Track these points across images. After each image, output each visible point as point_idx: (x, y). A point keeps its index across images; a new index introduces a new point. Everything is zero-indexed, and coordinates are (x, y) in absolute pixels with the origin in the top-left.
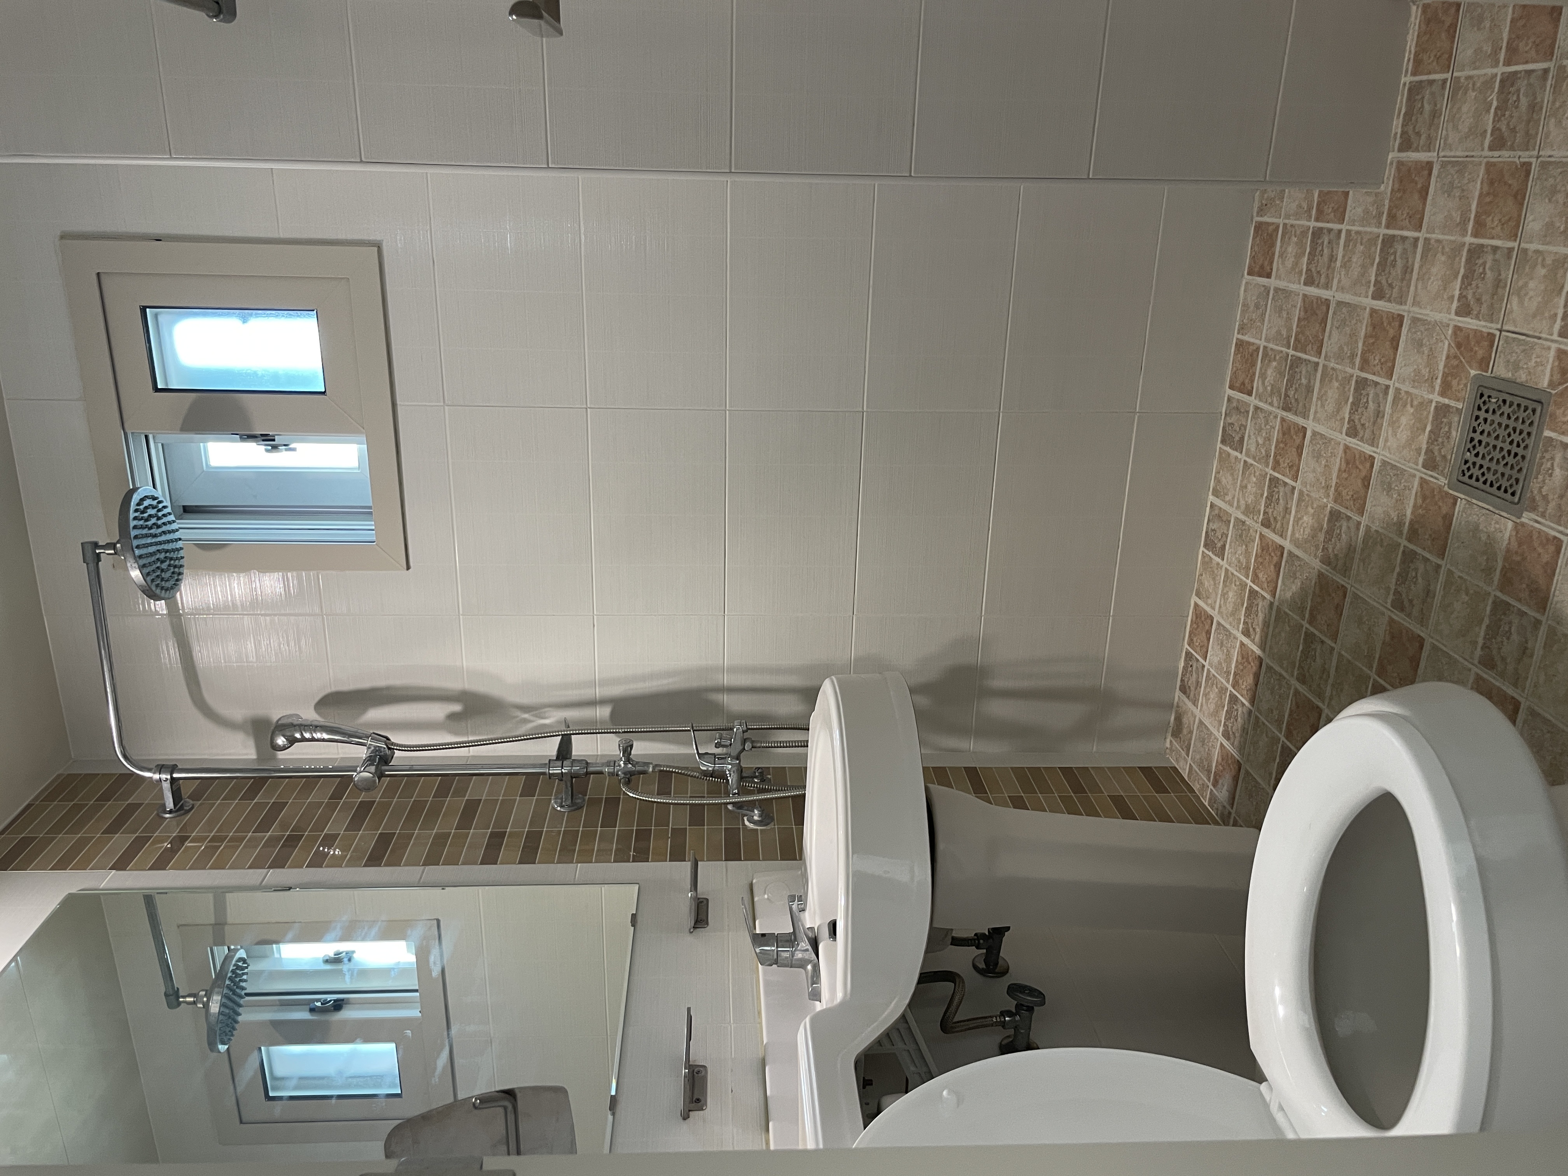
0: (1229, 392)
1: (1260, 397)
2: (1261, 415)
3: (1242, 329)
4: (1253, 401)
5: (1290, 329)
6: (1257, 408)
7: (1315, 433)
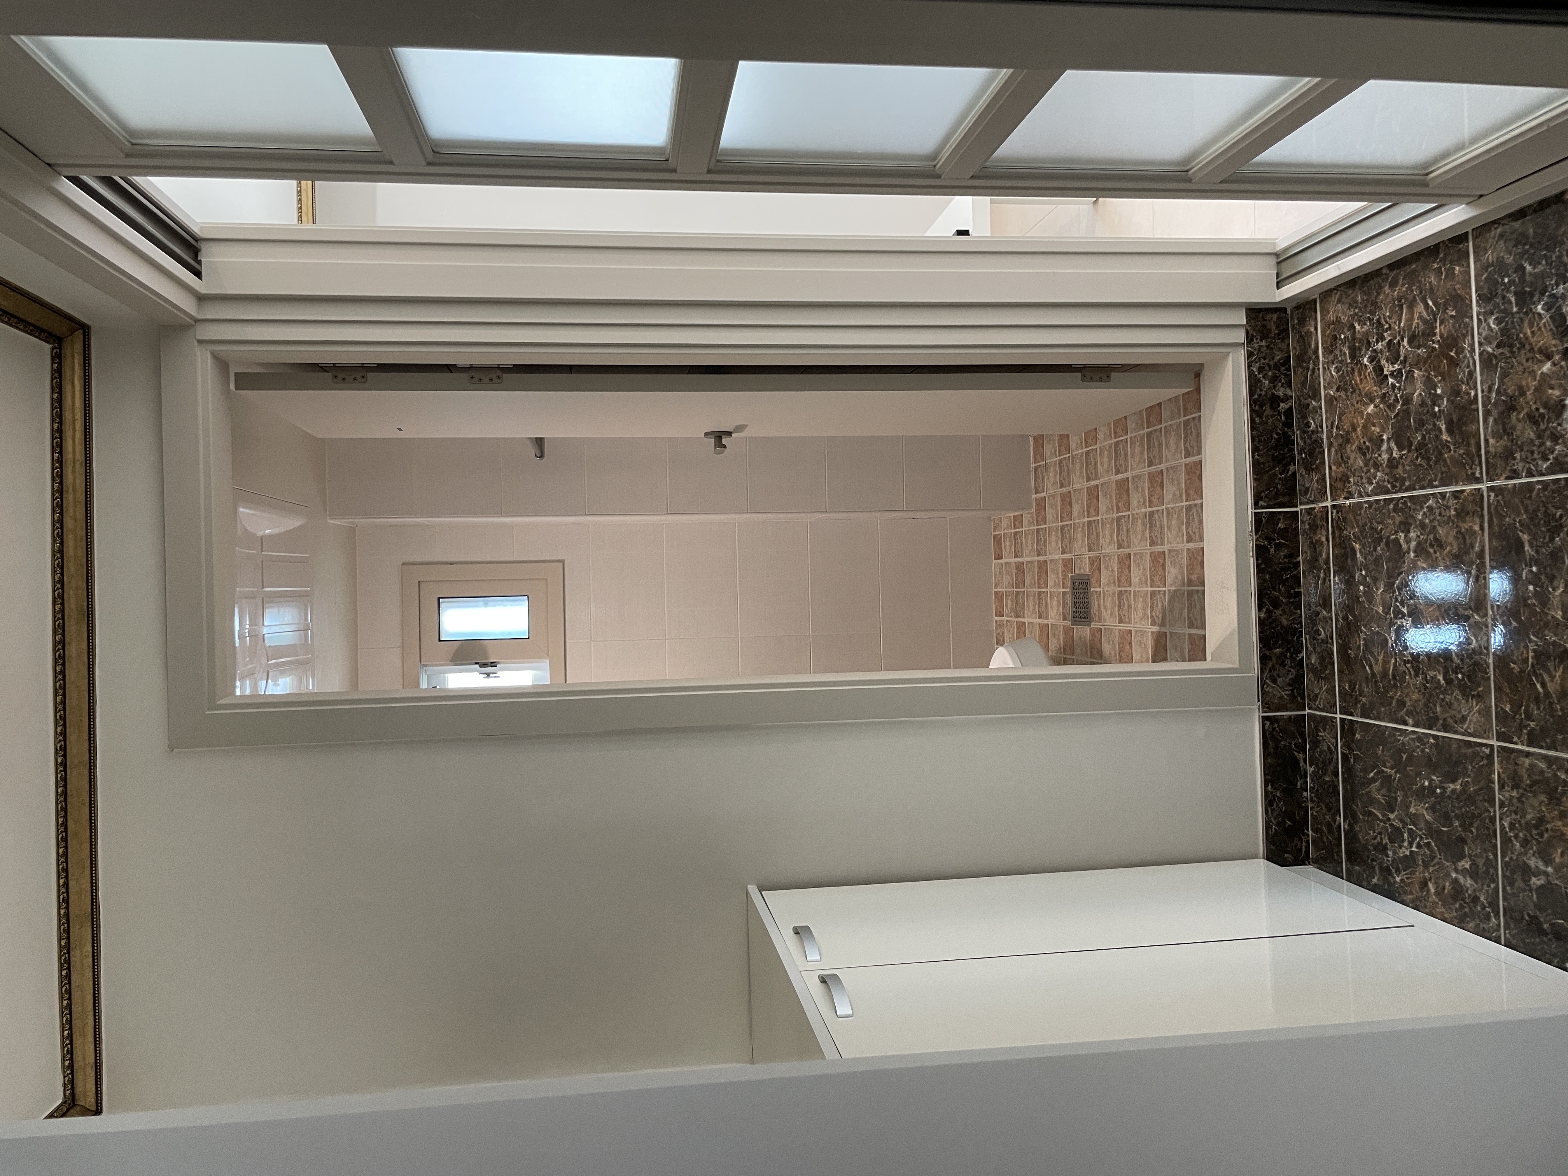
0: (997, 618)
1: (1007, 616)
2: (1009, 624)
3: (996, 586)
4: (1005, 618)
5: (1013, 580)
6: (1007, 621)
7: (1029, 623)
